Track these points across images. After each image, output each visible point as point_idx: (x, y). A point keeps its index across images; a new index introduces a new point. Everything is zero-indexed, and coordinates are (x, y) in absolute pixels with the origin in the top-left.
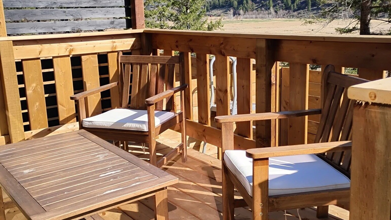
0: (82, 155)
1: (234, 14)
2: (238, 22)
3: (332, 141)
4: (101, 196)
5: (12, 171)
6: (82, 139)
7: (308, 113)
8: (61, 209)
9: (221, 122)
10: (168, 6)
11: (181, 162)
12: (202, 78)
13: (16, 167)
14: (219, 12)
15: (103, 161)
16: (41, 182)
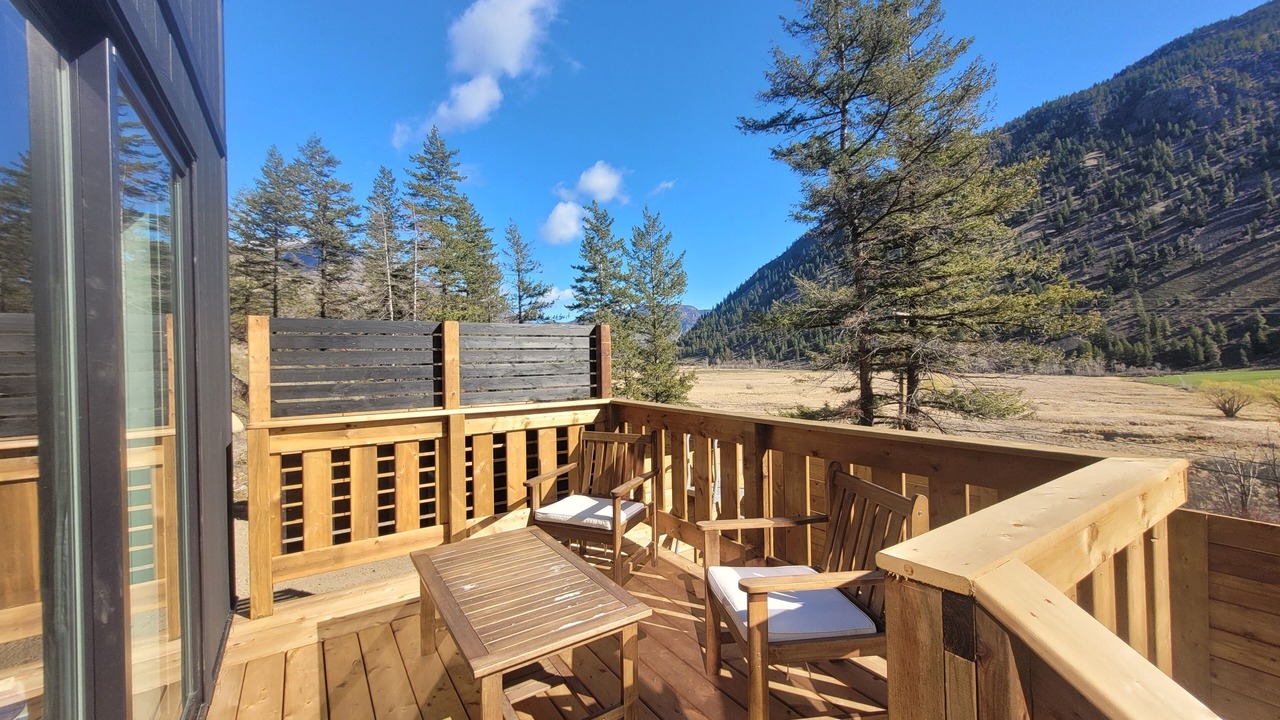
0: (534, 565)
1: (710, 363)
2: (715, 372)
3: (842, 570)
4: (556, 633)
5: (451, 586)
6: (534, 540)
7: (810, 521)
8: (507, 651)
9: (704, 529)
10: (634, 356)
11: (650, 566)
12: (678, 461)
13: (456, 579)
14: (693, 360)
15: (558, 577)
16: (485, 605)
